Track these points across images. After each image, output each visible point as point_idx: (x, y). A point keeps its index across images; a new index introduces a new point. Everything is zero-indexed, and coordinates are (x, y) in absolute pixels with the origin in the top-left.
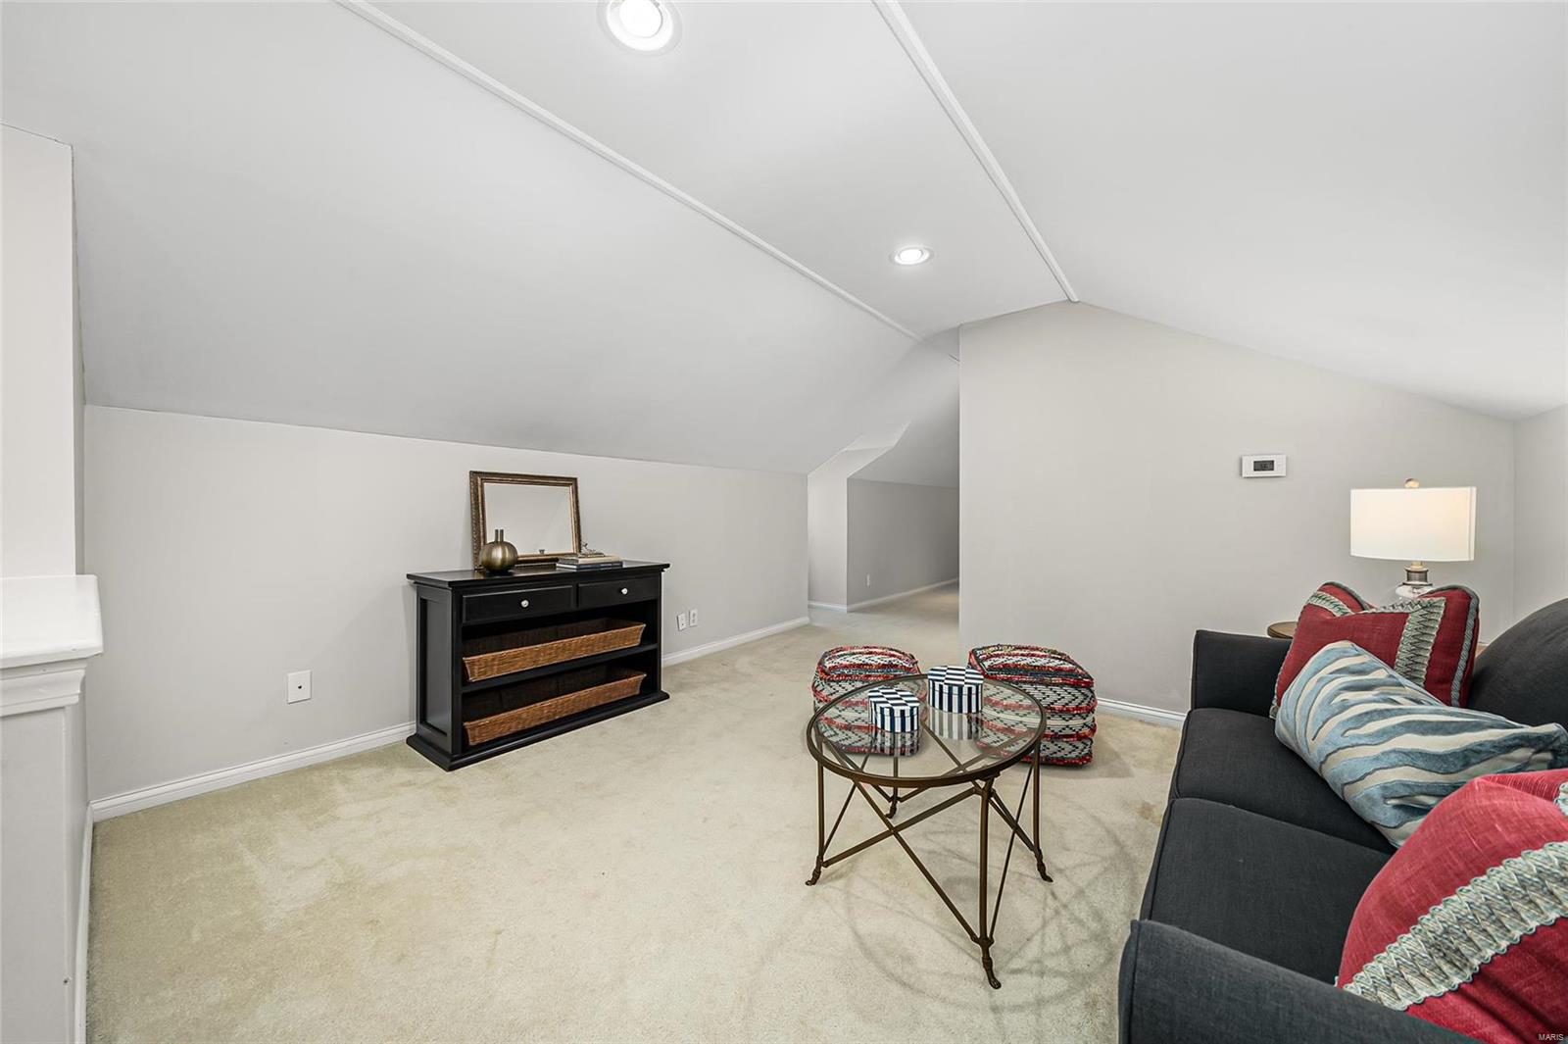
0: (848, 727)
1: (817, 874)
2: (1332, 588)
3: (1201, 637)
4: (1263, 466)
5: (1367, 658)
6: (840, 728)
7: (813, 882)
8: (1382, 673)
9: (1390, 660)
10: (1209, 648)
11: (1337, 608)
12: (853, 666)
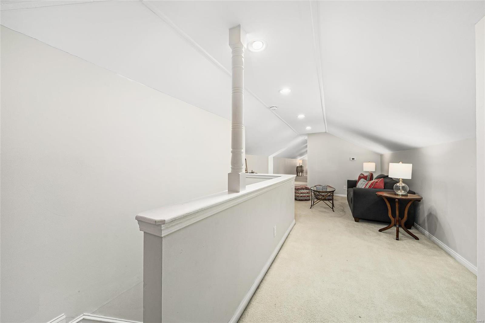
0: (301, 197)
1: (311, 207)
2: (362, 174)
3: (348, 181)
4: (353, 159)
5: (364, 180)
6: (300, 197)
7: (311, 208)
8: (366, 181)
9: (366, 180)
10: (349, 182)
11: (362, 176)
12: (301, 188)
